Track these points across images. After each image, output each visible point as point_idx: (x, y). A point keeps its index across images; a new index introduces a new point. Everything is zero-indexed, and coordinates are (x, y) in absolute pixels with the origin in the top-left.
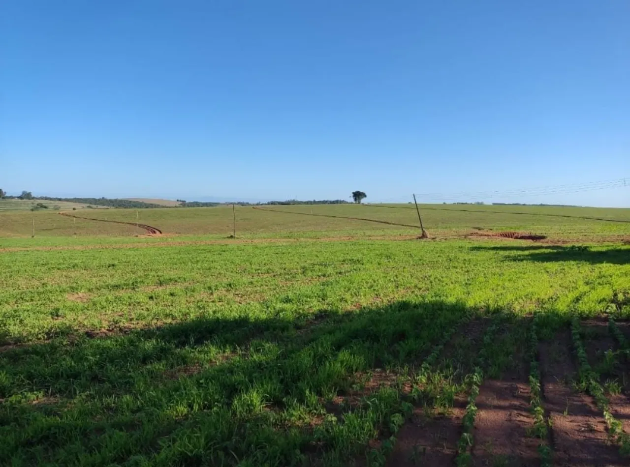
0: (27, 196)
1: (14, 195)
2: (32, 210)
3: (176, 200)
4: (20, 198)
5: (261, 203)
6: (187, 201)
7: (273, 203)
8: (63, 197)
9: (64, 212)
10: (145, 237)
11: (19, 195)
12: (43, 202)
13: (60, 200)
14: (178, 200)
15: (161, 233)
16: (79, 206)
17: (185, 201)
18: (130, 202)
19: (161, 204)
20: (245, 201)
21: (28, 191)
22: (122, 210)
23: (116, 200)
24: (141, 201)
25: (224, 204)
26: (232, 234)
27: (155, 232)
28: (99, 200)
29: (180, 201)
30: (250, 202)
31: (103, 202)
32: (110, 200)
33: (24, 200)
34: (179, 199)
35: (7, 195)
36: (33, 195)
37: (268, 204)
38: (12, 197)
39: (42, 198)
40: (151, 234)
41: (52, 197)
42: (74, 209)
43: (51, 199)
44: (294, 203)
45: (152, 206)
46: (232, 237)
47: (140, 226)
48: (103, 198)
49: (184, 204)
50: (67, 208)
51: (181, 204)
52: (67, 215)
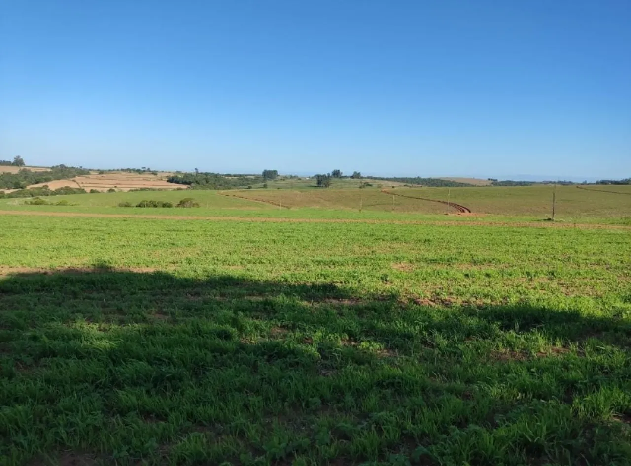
0: (357, 176)
1: (348, 175)
2: (360, 188)
3: (487, 179)
4: (352, 177)
5: (588, 182)
6: (500, 180)
7: (604, 182)
8: (385, 176)
9: (385, 190)
10: (454, 216)
11: (351, 175)
12: (368, 180)
13: (382, 179)
14: (489, 179)
15: (470, 212)
16: (396, 184)
17: (496, 180)
18: (442, 181)
19: (471, 183)
20: (568, 180)
21: (358, 172)
22: (434, 188)
23: (429, 179)
24: (452, 180)
25: (541, 183)
26: (551, 217)
27: (464, 211)
28: (414, 179)
29: (492, 180)
30: (574, 181)
31: (418, 181)
32: (424, 180)
33: (355, 180)
34: (491, 178)
35: (343, 175)
36: (362, 175)
37: (598, 183)
38: (346, 177)
39: (369, 178)
40: (460, 213)
41: (376, 176)
42: (393, 187)
43: (375, 178)
45: (462, 185)
46: (549, 220)
47: (451, 204)
48: (418, 177)
49: (495, 183)
50: (387, 186)
51: (492, 183)
52: (388, 193)
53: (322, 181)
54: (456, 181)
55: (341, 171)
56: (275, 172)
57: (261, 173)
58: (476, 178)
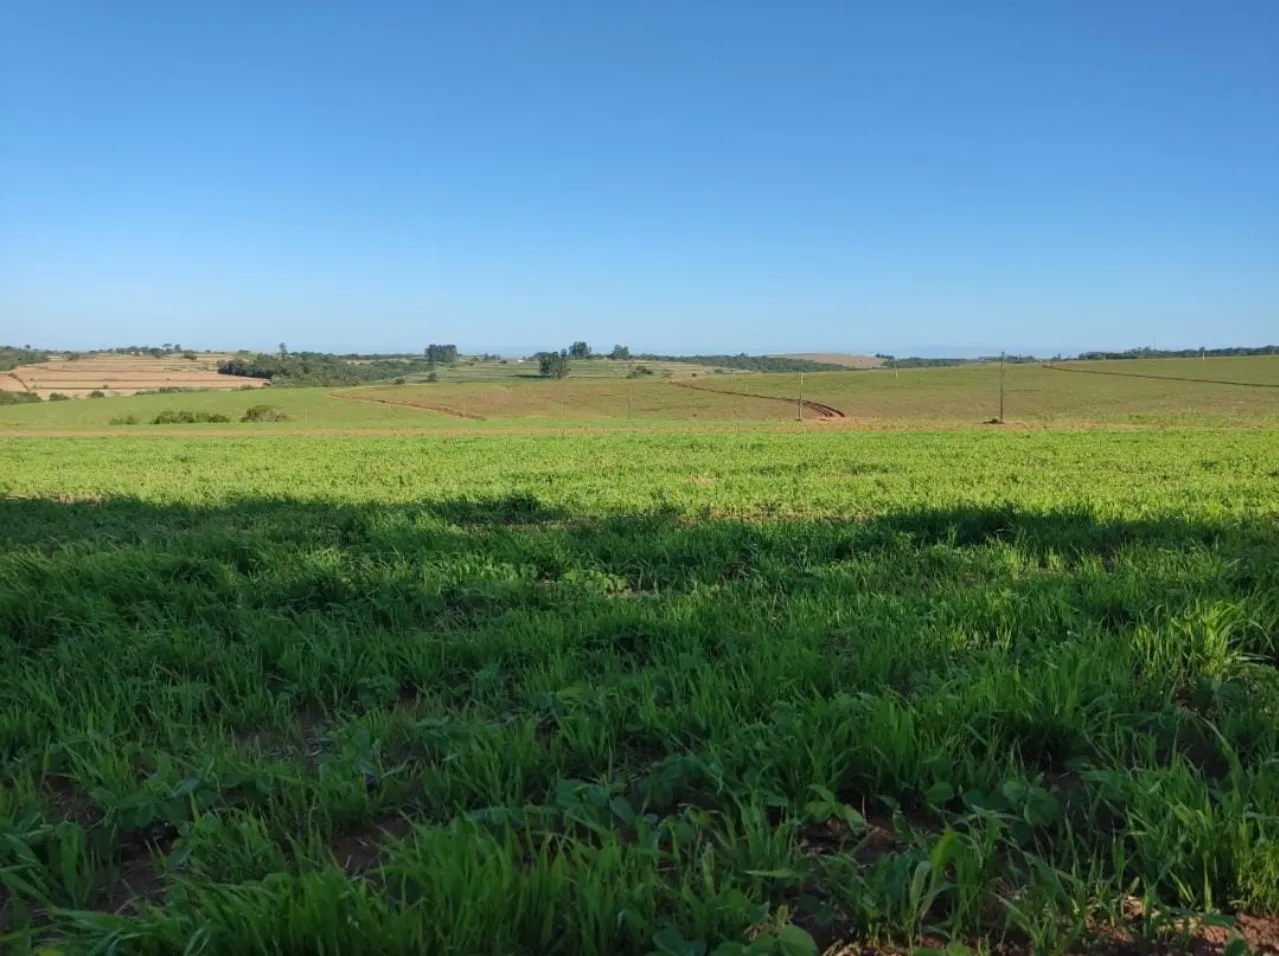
0: (620, 354)
1: (602, 353)
2: (629, 377)
3: (874, 355)
4: (612, 357)
5: (1063, 357)
6: (898, 357)
7: (1092, 356)
8: (678, 355)
9: (677, 380)
10: (816, 421)
11: (610, 352)
12: (648, 365)
13: (672, 359)
14: (878, 356)
15: (842, 415)
16: (703, 371)
17: (891, 358)
18: (789, 360)
19: (845, 364)
20: (1025, 355)
21: (623, 346)
22: (774, 375)
23: (764, 358)
24: (807, 359)
25: (975, 361)
26: (998, 418)
27: (831, 415)
28: (735, 358)
29: (883, 357)
30: (1036, 356)
31: (740, 362)
32: (754, 360)
33: (618, 361)
34: (881, 354)
35: (593, 352)
36: (631, 352)
37: (1082, 357)
38: (600, 357)
39: (643, 357)
40: (824, 417)
41: (659, 354)
42: (694, 375)
43: (657, 358)
44: (1148, 354)
45: (827, 367)
47: (807, 404)
48: (742, 355)
49: (890, 362)
50: (681, 372)
51: (885, 364)
52: (684, 386)
53: (549, 365)
54: (817, 360)
55: (588, 346)
56: (452, 348)
57: (423, 353)
58: (853, 354)
